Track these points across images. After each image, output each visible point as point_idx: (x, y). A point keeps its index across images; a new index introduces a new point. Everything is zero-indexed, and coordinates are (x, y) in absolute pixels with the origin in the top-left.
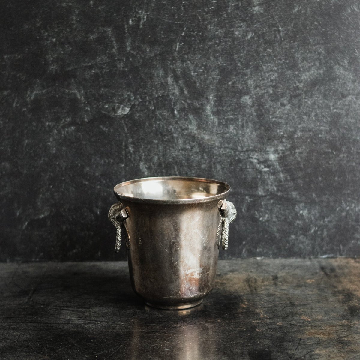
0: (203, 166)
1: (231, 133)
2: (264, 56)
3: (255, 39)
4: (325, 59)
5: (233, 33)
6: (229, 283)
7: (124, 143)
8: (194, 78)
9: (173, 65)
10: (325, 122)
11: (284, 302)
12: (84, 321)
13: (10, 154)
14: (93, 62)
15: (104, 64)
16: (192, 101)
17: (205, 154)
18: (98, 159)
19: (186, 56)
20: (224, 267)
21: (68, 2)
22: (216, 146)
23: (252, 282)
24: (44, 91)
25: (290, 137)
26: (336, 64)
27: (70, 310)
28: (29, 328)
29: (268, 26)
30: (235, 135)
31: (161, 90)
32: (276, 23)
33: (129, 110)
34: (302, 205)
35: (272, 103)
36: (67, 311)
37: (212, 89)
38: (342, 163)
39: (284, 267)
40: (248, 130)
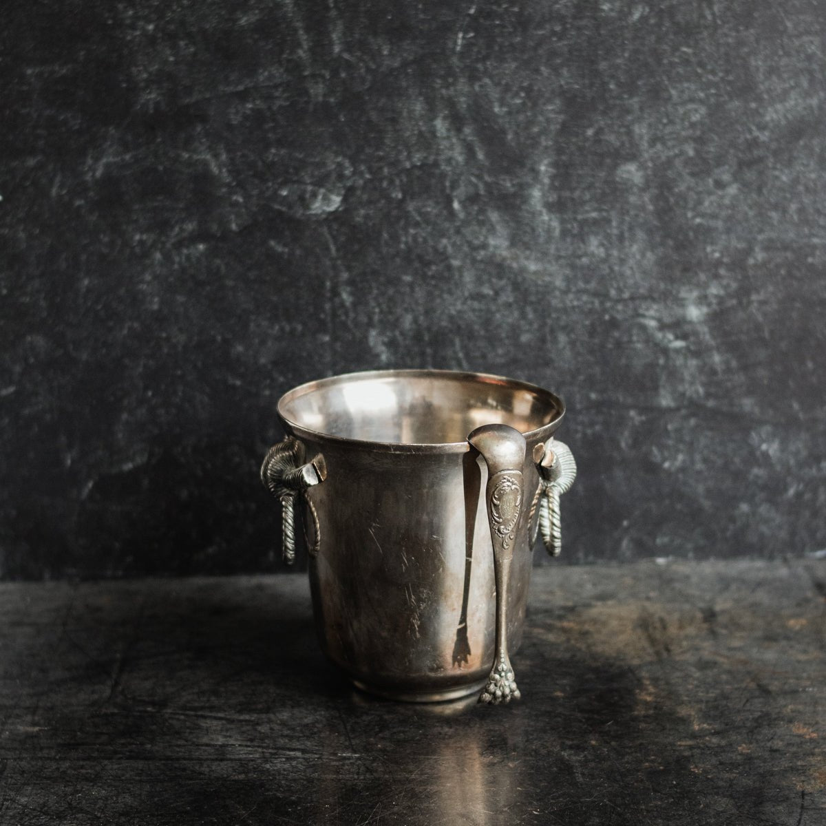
0: (525, 338)
1: (593, 255)
2: (672, 64)
3: (652, 21)
4: (822, 72)
5: (596, 8)
6: (599, 632)
7: (328, 284)
8: (500, 121)
9: (447, 88)
10: (823, 227)
11: (744, 685)
12: (260, 750)
13: (44, 314)
14: (248, 83)
15: (276, 87)
16: (495, 176)
17: (529, 309)
18: (265, 323)
19: (480, 66)
20: (580, 585)
22: (555, 288)
23: (655, 628)
24: (127, 157)
25: (738, 263)
27: (221, 719)
28: (128, 776)
30: (605, 261)
31: (418, 151)
33: (341, 201)
34: (767, 429)
35: (693, 180)
36: (215, 723)
37: (546, 148)
39: (725, 583)
40: (635, 248)
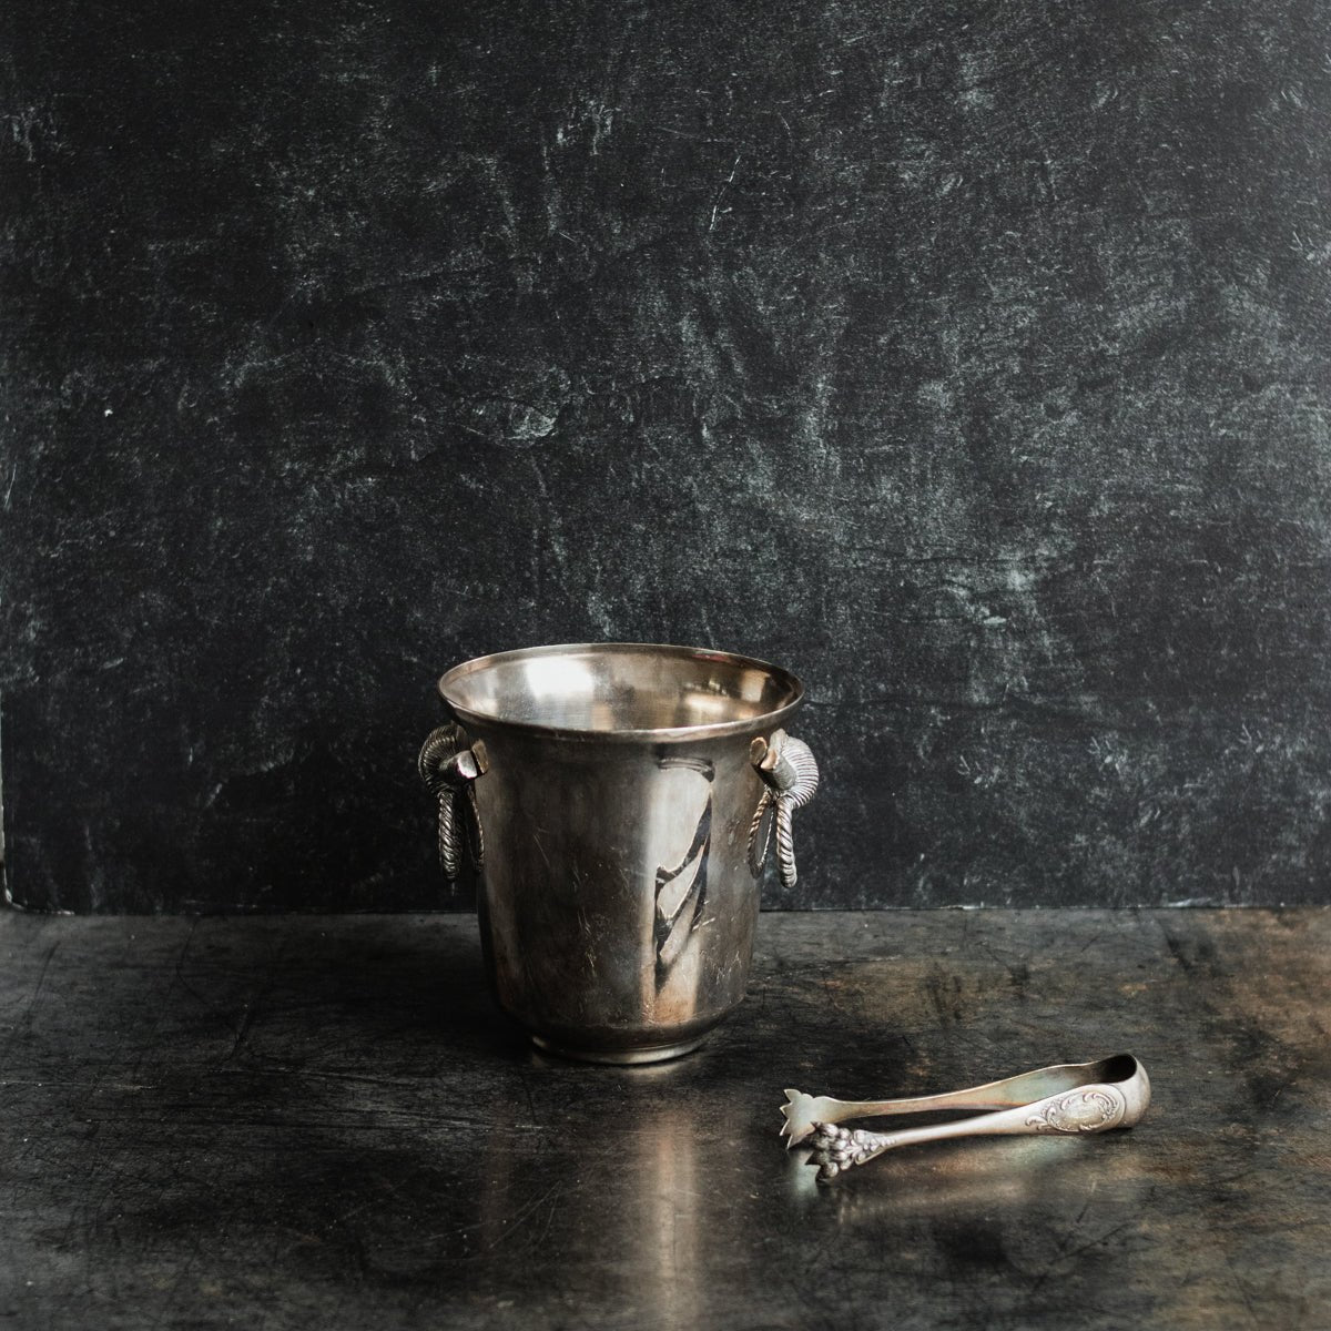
0: (791, 609)
1: (885, 501)
2: (993, 253)
3: (967, 195)
4: (1192, 265)
5: (893, 176)
6: (872, 993)
7: (535, 532)
8: (765, 322)
9: (696, 279)
10: (1191, 470)
12: (418, 1118)
13: (164, 564)
14: (436, 267)
15: (473, 274)
16: (758, 395)
17: (798, 571)
18: (452, 582)
20: (857, 936)
21: (357, 71)
22: (834, 544)
23: (946, 990)
24: (277, 361)
25: (1077, 515)
26: (1228, 282)
27: (371, 1082)
28: (249, 1142)
29: (1009, 153)
30: (898, 509)
31: (657, 360)
32: (1035, 146)
33: (554, 424)
34: (1112, 736)
35: (1019, 405)
36: (364, 1086)
37: (825, 359)
38: (1242, 601)
39: (1048, 937)
40: (940, 493)
